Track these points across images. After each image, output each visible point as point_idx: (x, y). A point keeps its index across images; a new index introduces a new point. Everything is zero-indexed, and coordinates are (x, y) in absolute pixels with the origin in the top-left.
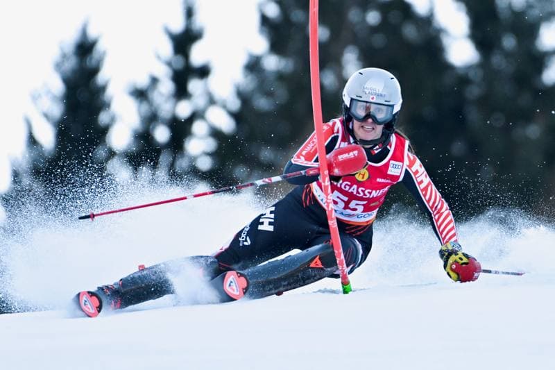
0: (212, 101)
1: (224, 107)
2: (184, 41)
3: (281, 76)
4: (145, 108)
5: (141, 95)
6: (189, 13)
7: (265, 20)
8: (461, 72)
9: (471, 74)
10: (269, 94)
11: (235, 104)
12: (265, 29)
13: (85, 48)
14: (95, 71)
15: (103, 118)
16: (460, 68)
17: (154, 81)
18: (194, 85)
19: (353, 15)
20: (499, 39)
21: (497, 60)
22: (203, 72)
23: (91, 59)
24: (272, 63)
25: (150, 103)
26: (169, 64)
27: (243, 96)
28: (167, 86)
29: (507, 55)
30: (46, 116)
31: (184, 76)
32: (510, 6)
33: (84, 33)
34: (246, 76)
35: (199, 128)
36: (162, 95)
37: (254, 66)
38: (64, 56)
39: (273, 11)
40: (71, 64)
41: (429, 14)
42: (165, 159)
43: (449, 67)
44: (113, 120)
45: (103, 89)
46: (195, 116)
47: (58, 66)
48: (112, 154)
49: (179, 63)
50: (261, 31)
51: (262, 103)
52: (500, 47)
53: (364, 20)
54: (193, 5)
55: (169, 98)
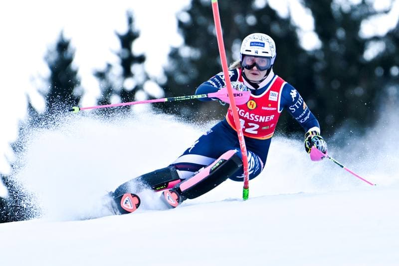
0: (147, 78)
1: (156, 81)
2: (128, 40)
3: (192, 61)
4: (104, 84)
5: (101, 75)
6: (130, 21)
7: (181, 24)
8: (310, 54)
9: (318, 56)
10: (185, 72)
11: (164, 80)
12: (182, 31)
13: (63, 46)
14: (69, 61)
15: (76, 91)
16: (310, 52)
17: (109, 66)
18: (136, 68)
19: (238, 19)
20: (335, 32)
21: (334, 45)
22: (141, 59)
23: (66, 54)
24: (187, 52)
25: (107, 81)
26: (119, 55)
27: (169, 75)
28: (118, 69)
29: (340, 42)
30: (39, 91)
31: (129, 62)
32: (341, 10)
33: (62, 36)
34: (170, 61)
35: (140, 96)
36: (114, 75)
37: (174, 55)
38: (50, 52)
39: (186, 18)
40: (54, 57)
41: (288, 17)
43: (302, 51)
44: (83, 93)
45: (75, 73)
46: (137, 88)
47: (46, 58)
49: (126, 55)
50: (178, 31)
51: (181, 78)
52: (335, 37)
53: (245, 22)
54: (132, 16)
55: (119, 77)
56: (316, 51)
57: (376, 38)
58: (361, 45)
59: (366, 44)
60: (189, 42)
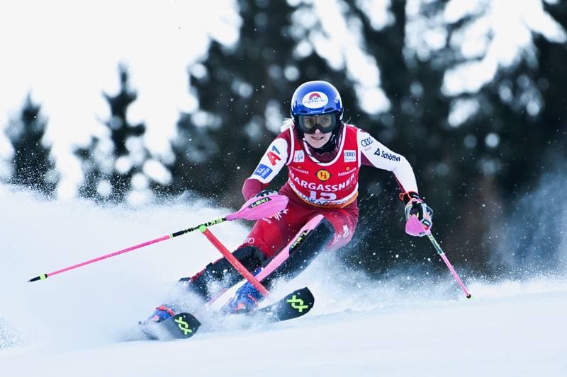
0: (148, 156)
1: (161, 161)
2: (120, 103)
3: (210, 132)
5: (84, 154)
6: (124, 77)
7: (194, 81)
8: (374, 119)
9: (384, 121)
10: (201, 148)
11: (171, 158)
12: (195, 91)
13: (30, 114)
14: (40, 134)
15: (49, 177)
16: (374, 116)
17: (95, 140)
18: (132, 143)
19: (274, 72)
20: (408, 87)
21: (406, 106)
22: (139, 130)
23: (35, 125)
24: (202, 120)
25: (92, 160)
26: (108, 125)
27: (178, 151)
28: (107, 145)
29: (415, 100)
31: (122, 134)
32: (416, 57)
33: (29, 100)
34: (179, 133)
35: (138, 181)
36: (102, 152)
37: (185, 124)
38: (12, 122)
39: (200, 72)
40: (18, 129)
41: (343, 68)
43: (363, 115)
44: (58, 179)
45: (47, 151)
46: (135, 170)
47: (7, 132)
49: (117, 123)
50: (191, 91)
51: (195, 156)
52: (409, 95)
53: (283, 77)
54: (127, 70)
55: (109, 155)
56: (382, 115)
57: (465, 96)
58: (445, 105)
59: (452, 103)
60: (205, 104)
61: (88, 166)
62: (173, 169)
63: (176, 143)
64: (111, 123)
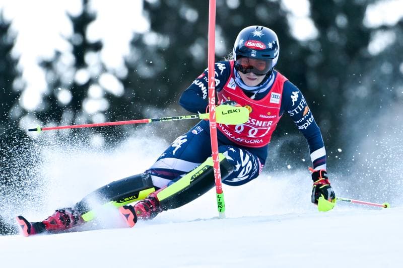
0: (104, 69)
1: (115, 74)
2: (81, 23)
3: (159, 51)
5: (48, 65)
7: (146, 6)
8: (303, 45)
9: (312, 47)
10: (149, 65)
11: (124, 73)
12: (147, 13)
13: (1, 29)
14: (10, 47)
15: (17, 84)
16: (303, 42)
17: (58, 54)
18: (90, 57)
20: (334, 18)
21: (332, 35)
22: (97, 47)
23: (6, 38)
24: (152, 39)
25: (55, 73)
26: (70, 41)
27: (131, 67)
28: (68, 58)
29: (340, 30)
31: (82, 50)
34: (132, 50)
36: (64, 65)
37: (137, 42)
42: (67, 116)
43: (293, 41)
44: (25, 86)
45: (16, 62)
46: (91, 81)
48: (25, 112)
49: (78, 40)
50: (144, 14)
51: (145, 71)
52: (334, 25)
55: (69, 68)
56: (310, 42)
57: (384, 28)
58: (365, 35)
59: (372, 34)
60: (156, 26)
61: (51, 76)
62: (125, 82)
63: (129, 60)
64: (73, 39)
